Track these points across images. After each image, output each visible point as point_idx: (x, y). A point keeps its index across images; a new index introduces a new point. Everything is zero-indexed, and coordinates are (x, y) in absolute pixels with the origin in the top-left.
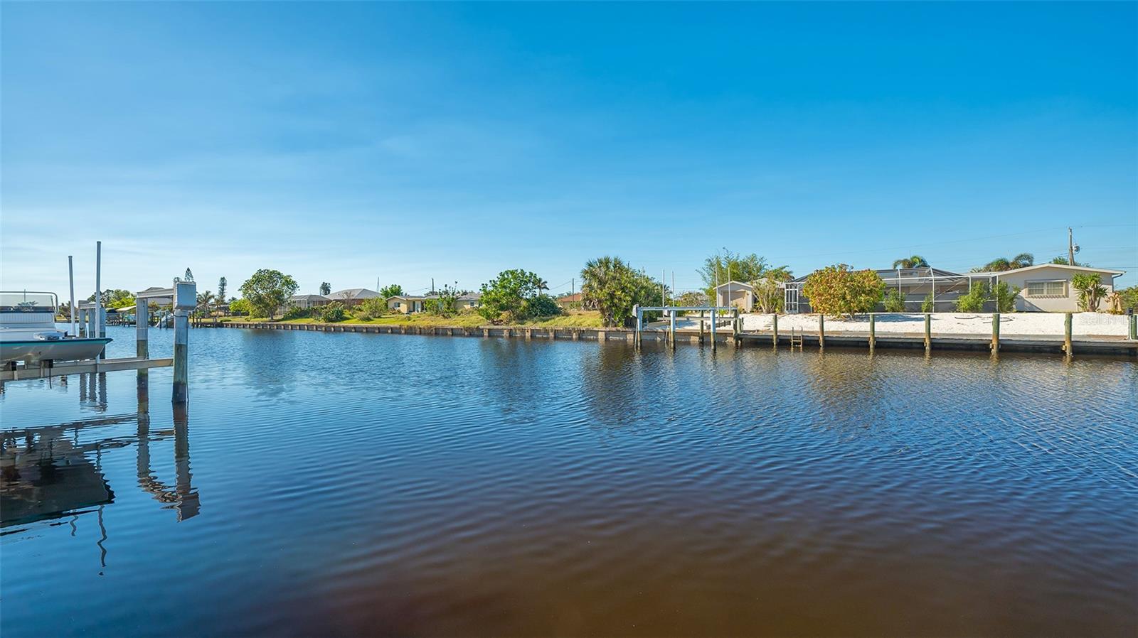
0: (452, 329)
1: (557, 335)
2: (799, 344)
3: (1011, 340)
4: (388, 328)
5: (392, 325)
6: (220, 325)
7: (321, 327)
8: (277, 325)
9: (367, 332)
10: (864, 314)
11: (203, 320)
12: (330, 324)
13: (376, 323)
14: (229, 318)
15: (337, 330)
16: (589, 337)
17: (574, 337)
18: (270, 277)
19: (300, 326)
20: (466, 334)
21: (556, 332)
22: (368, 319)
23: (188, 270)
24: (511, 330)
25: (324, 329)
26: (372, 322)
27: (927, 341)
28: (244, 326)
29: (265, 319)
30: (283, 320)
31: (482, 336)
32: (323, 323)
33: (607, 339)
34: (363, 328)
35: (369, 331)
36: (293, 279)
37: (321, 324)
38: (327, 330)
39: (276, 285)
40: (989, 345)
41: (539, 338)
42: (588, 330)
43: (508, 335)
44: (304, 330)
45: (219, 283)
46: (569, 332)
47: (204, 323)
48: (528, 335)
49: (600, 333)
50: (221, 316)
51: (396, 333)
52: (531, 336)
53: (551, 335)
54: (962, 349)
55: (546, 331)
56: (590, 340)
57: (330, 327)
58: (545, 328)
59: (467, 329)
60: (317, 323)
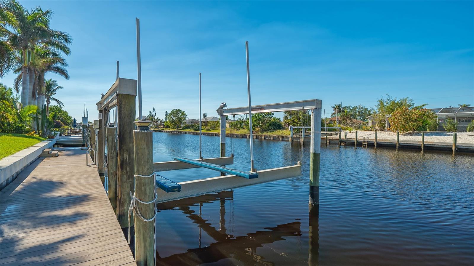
0: (236, 135)
1: (274, 139)
2: (366, 145)
3: (462, 146)
4: (214, 134)
5: (215, 133)
6: (160, 131)
7: (192, 133)
8: (178, 132)
9: (207, 135)
10: (419, 132)
11: (155, 129)
12: (195, 132)
13: (212, 132)
14: (164, 129)
15: (198, 134)
16: (286, 140)
17: (280, 139)
18: (177, 112)
19: (185, 132)
20: (241, 137)
21: (274, 137)
22: (209, 130)
23: (154, 108)
24: (257, 135)
25: (193, 134)
26: (210, 131)
27: (422, 146)
28: (168, 131)
29: (175, 129)
30: (181, 129)
31: (247, 138)
32: (193, 131)
33: (292, 141)
34: (206, 133)
35: (208, 134)
36: (185, 113)
37: (192, 132)
38: (194, 134)
39: (179, 115)
40: (452, 148)
41: (267, 139)
42: (285, 136)
43: (256, 138)
44: (187, 134)
45: (165, 113)
46: (278, 137)
47: (155, 130)
48: (263, 138)
49: (290, 138)
50: (162, 128)
51: (217, 136)
52: (264, 138)
53: (272, 138)
54: (438, 150)
55: (270, 137)
56: (286, 141)
57: (195, 133)
58: (269, 135)
59: (241, 135)
60: (191, 131)
